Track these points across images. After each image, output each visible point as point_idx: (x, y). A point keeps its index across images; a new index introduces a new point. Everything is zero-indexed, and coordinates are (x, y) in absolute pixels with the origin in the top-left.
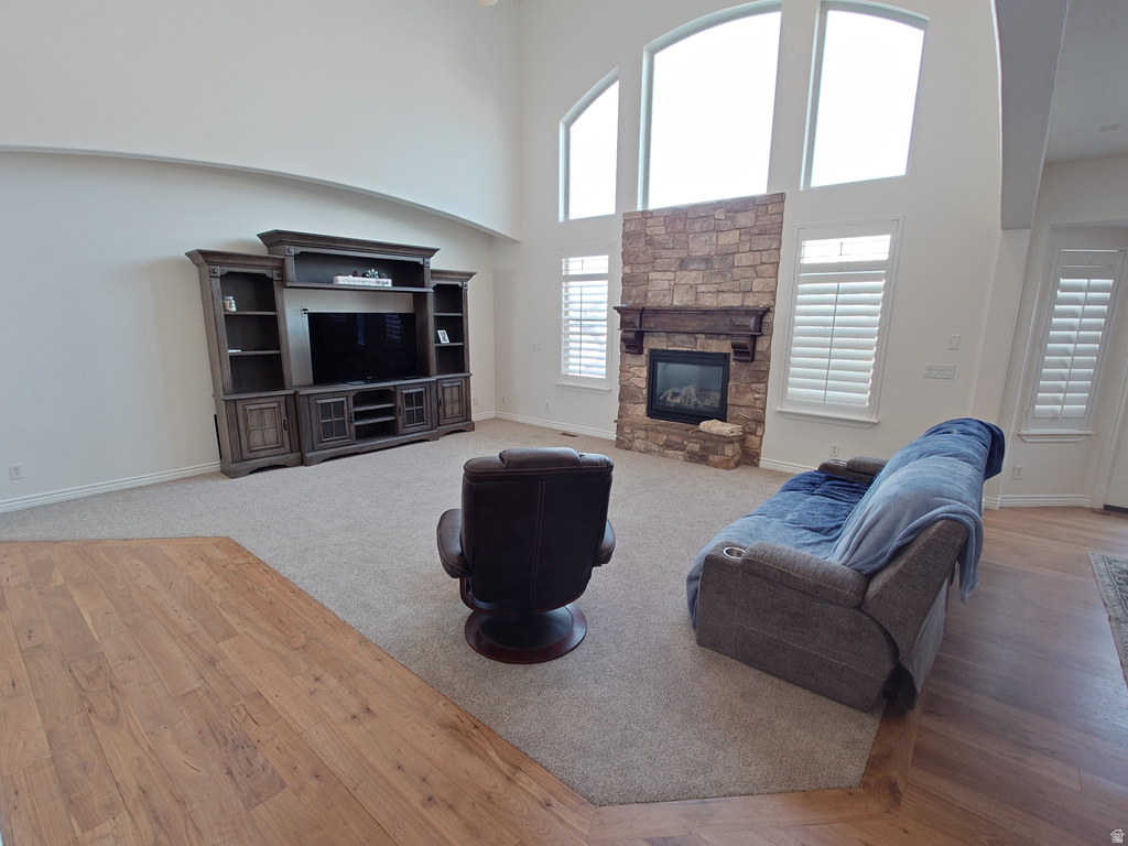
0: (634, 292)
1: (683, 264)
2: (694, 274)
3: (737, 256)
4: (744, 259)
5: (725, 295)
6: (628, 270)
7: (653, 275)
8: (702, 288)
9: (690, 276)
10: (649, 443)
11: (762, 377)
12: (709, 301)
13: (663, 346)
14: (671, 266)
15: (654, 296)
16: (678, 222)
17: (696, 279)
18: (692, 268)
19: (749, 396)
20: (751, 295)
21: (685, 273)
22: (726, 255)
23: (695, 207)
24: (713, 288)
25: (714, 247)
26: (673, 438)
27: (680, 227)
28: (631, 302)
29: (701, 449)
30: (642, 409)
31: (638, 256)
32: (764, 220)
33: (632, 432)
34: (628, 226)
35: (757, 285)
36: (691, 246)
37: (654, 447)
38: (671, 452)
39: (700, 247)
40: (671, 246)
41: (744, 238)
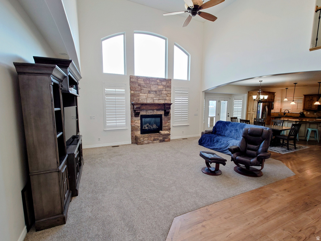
0: (135, 99)
1: (149, 92)
2: (153, 95)
3: (163, 91)
4: (164, 92)
5: (160, 100)
6: (132, 92)
7: (141, 94)
8: (155, 98)
9: (152, 95)
10: (149, 141)
11: (169, 119)
12: (156, 102)
13: (145, 114)
14: (146, 92)
15: (142, 100)
16: (147, 81)
17: (153, 96)
18: (152, 93)
19: (167, 124)
20: (166, 100)
21: (150, 94)
22: (160, 91)
23: (152, 78)
24: (158, 98)
25: (157, 89)
26: (155, 138)
27: (148, 82)
28: (134, 102)
29: (163, 138)
30: (139, 132)
31: (136, 89)
32: (168, 84)
33: (143, 139)
34: (132, 79)
35: (167, 98)
36: (151, 88)
37: (150, 141)
38: (155, 141)
39: (154, 88)
40: (146, 87)
41: (164, 87)
